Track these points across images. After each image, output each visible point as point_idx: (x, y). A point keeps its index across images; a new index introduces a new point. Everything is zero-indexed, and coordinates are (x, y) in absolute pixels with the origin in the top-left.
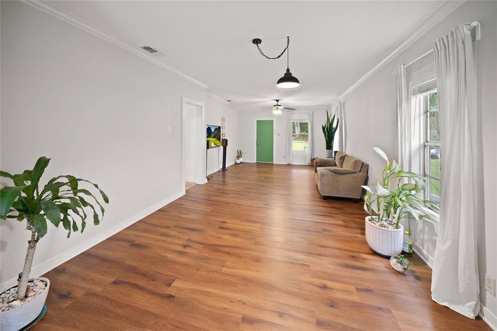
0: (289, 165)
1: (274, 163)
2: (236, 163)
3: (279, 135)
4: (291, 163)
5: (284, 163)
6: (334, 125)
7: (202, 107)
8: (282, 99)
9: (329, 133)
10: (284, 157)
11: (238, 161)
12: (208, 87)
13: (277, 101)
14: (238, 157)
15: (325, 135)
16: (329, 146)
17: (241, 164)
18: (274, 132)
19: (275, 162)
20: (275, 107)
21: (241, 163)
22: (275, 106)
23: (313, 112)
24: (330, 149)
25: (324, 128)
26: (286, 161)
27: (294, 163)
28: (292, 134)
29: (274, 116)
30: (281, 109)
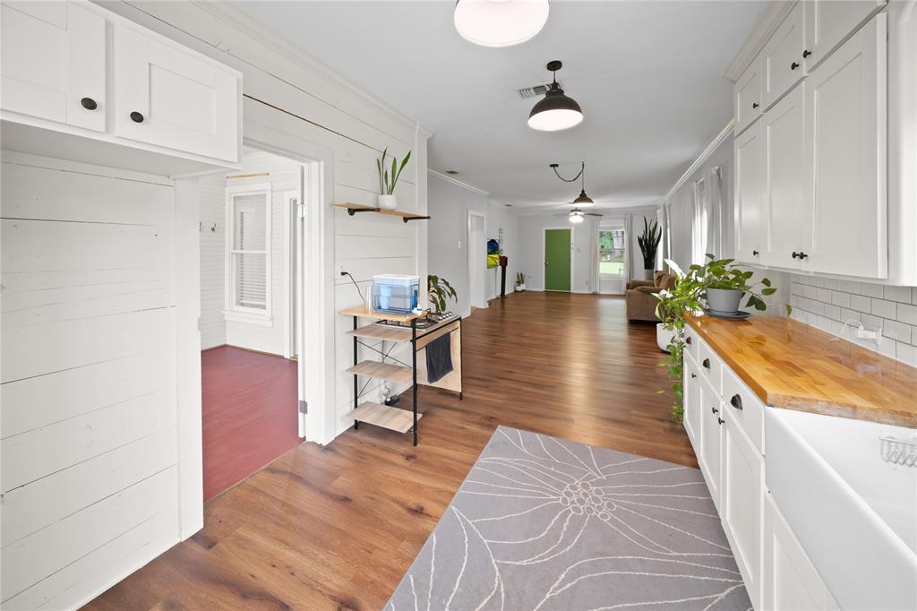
0: (594, 294)
1: (571, 292)
2: (516, 291)
3: (579, 250)
4: (598, 292)
5: (587, 292)
6: (656, 237)
7: (483, 218)
9: (649, 247)
10: (587, 283)
11: (519, 289)
12: (488, 194)
14: (519, 283)
16: (649, 265)
17: (524, 293)
18: (572, 246)
19: (573, 290)
21: (523, 291)
22: (572, 211)
23: (632, 217)
24: (650, 269)
25: (640, 241)
26: (590, 289)
27: (602, 293)
28: (599, 250)
29: (570, 224)
30: (582, 216)
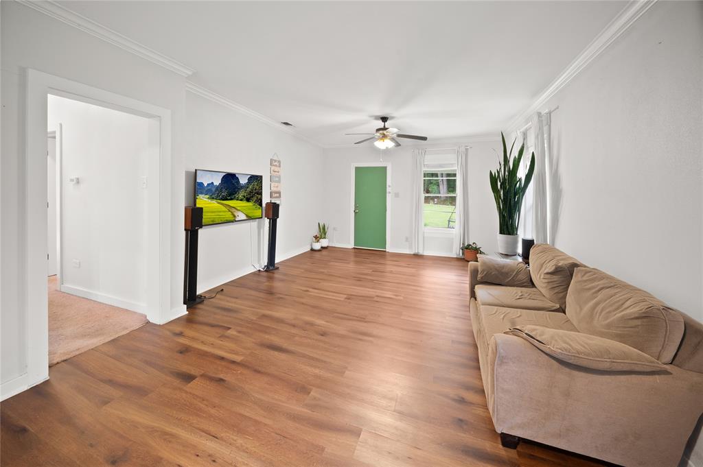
0: (417, 256)
1: (387, 251)
2: (312, 250)
3: (397, 195)
4: (421, 252)
5: (408, 253)
8: (394, 114)
10: (407, 239)
11: (317, 246)
12: (190, 73)
13: (384, 119)
14: (317, 238)
15: (497, 198)
16: (508, 226)
17: (324, 252)
18: (388, 189)
19: (389, 249)
20: (378, 134)
21: (324, 248)
22: (378, 130)
23: (467, 150)
24: (509, 234)
26: (410, 247)
27: (426, 253)
28: (423, 195)
